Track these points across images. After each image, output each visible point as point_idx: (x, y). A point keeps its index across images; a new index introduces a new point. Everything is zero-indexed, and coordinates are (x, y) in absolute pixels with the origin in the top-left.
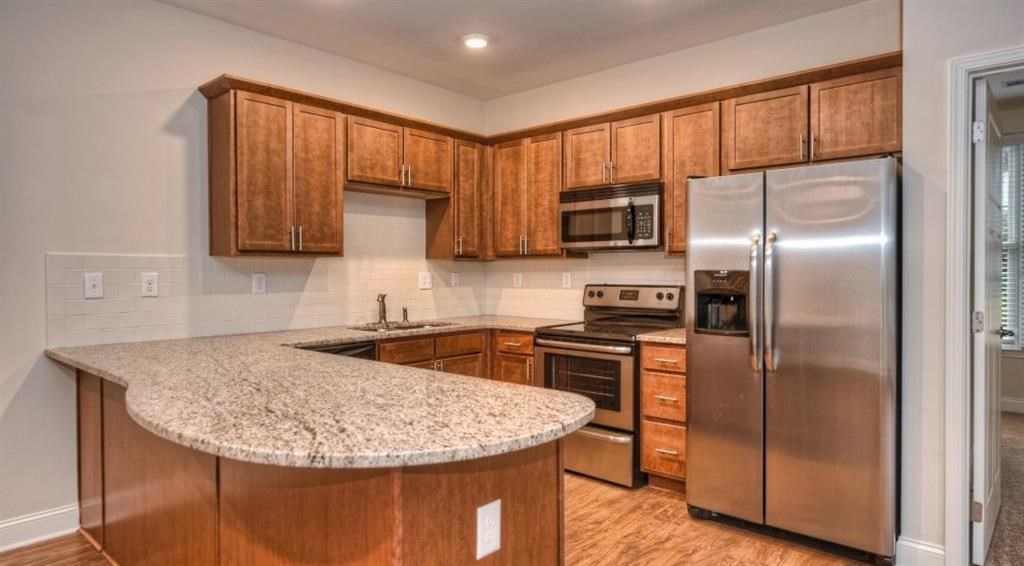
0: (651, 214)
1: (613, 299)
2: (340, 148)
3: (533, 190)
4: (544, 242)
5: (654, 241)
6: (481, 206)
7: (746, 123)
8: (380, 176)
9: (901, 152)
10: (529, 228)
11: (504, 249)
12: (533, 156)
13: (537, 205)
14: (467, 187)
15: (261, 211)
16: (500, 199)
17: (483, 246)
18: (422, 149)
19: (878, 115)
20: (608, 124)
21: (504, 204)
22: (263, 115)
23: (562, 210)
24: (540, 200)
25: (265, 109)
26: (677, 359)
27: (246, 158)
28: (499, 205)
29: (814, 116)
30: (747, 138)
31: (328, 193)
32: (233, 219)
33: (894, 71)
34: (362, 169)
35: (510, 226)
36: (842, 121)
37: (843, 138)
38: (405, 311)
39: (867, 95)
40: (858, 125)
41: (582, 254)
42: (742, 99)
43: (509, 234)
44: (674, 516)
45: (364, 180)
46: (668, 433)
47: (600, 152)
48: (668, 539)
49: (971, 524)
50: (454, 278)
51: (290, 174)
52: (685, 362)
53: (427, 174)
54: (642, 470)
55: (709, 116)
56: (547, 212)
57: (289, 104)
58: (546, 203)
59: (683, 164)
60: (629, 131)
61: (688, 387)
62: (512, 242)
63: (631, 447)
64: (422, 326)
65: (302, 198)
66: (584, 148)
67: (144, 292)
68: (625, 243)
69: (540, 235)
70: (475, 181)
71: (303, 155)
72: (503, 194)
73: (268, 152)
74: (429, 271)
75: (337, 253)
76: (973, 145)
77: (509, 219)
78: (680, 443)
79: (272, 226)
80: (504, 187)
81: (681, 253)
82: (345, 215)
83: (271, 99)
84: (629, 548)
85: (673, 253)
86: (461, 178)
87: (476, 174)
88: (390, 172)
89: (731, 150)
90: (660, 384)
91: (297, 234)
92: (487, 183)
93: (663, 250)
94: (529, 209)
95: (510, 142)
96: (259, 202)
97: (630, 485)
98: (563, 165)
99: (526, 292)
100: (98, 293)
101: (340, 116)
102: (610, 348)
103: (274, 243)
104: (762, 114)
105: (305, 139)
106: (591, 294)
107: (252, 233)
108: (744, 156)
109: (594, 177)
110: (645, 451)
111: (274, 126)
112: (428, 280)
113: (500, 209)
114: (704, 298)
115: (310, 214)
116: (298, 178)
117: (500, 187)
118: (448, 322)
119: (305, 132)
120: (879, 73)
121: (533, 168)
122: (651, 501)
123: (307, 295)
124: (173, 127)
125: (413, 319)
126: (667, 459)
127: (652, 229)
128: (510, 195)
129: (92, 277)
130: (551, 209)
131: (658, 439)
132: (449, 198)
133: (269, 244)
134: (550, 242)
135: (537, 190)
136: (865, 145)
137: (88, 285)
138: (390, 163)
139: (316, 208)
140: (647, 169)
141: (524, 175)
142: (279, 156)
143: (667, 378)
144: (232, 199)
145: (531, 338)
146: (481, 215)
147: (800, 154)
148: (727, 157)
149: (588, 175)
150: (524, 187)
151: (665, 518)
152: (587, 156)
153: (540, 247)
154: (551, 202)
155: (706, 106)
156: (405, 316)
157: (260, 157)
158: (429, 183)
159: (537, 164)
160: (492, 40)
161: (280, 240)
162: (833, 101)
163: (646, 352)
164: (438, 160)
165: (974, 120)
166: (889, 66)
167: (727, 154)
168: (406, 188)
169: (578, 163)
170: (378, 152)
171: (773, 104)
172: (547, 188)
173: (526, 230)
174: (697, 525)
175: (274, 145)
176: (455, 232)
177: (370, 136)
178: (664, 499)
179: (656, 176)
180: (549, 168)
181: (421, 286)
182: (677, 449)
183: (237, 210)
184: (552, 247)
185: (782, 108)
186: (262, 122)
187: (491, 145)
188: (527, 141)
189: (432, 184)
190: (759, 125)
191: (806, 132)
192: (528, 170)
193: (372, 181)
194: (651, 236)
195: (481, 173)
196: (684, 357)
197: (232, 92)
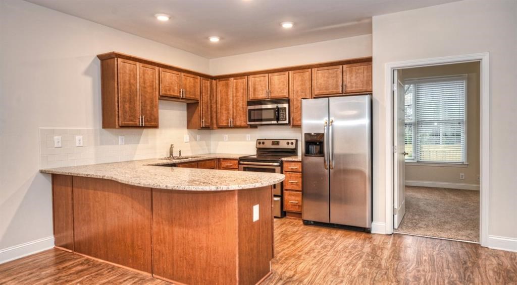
0: (286, 111)
1: (268, 145)
2: (157, 82)
3: (235, 99)
4: (240, 122)
5: (287, 122)
6: (211, 106)
7: (321, 79)
8: (172, 94)
9: (372, 91)
10: (233, 115)
11: (221, 124)
12: (234, 85)
13: (237, 106)
14: (206, 98)
15: (128, 110)
16: (219, 103)
17: (212, 123)
18: (188, 81)
19: (365, 78)
20: (267, 74)
21: (221, 105)
22: (128, 68)
23: (248, 108)
24: (238, 104)
25: (129, 65)
26: (298, 167)
27: (122, 87)
28: (219, 106)
29: (345, 77)
30: (321, 83)
31: (153, 101)
32: (117, 113)
33: (370, 63)
34: (166, 91)
35: (224, 115)
36: (354, 80)
37: (354, 85)
38: (180, 151)
39: (362, 71)
40: (359, 81)
41: (255, 127)
42: (319, 69)
43: (224, 118)
44: (297, 225)
45: (167, 95)
46: (294, 195)
47: (264, 85)
48: (297, 231)
49: (394, 215)
50: (198, 137)
51: (138, 93)
52: (301, 168)
53: (190, 92)
54: (284, 210)
55: (307, 74)
56: (241, 109)
57: (138, 64)
58: (241, 105)
59: (297, 92)
60: (276, 78)
61: (302, 177)
62: (225, 121)
63: (280, 201)
64: (187, 158)
65: (143, 104)
66: (257, 83)
67: (77, 145)
68: (275, 122)
69: (238, 119)
70: (209, 95)
71: (143, 85)
72: (221, 101)
73: (130, 84)
74: (188, 134)
75: (156, 127)
76: (393, 91)
77: (224, 112)
78: (299, 199)
79: (132, 116)
80: (222, 98)
81: (299, 126)
82: (159, 111)
83: (131, 62)
84: (284, 234)
85: (294, 126)
86: (203, 94)
87: (209, 92)
88: (176, 92)
89: (316, 87)
90: (291, 176)
91: (142, 119)
92: (213, 96)
93: (290, 125)
94: (233, 108)
95: (224, 79)
96: (127, 106)
97: (279, 216)
98: (248, 90)
99: (229, 142)
100: (60, 145)
101: (157, 68)
102: (271, 164)
103: (133, 123)
104: (326, 75)
105: (144, 79)
106: (260, 143)
107: (125, 119)
108: (320, 90)
109: (261, 95)
110: (285, 203)
111: (132, 73)
112: (188, 138)
113: (219, 107)
114: (308, 143)
115: (146, 111)
116: (141, 95)
117: (220, 98)
118: (199, 156)
119: (144, 75)
120: (366, 63)
121: (234, 90)
122: (288, 221)
123: (140, 145)
124: (87, 73)
125: (183, 155)
126: (294, 205)
127: (286, 117)
128: (224, 101)
129: (57, 138)
130: (243, 108)
131: (289, 197)
132: (198, 103)
133: (131, 123)
134: (243, 122)
135: (237, 99)
136: (361, 89)
137: (56, 141)
138: (176, 88)
139: (149, 108)
140: (283, 93)
141: (230, 93)
142: (134, 86)
143: (293, 174)
144: (116, 104)
145: (237, 162)
146: (211, 110)
147: (340, 90)
148: (314, 90)
149: (259, 95)
150: (231, 98)
151: (294, 225)
152: (259, 87)
153: (238, 124)
154: (243, 105)
155: (306, 70)
156: (180, 154)
157: (127, 87)
158: (191, 96)
159: (236, 89)
160: (221, 38)
161: (135, 122)
162: (351, 72)
163: (285, 165)
164: (195, 87)
165: (393, 83)
166: (368, 61)
167: (314, 89)
168: (182, 99)
169: (255, 90)
170: (172, 84)
171: (330, 71)
172: (241, 99)
173: (231, 116)
174: (306, 227)
175: (132, 81)
176: (201, 118)
177: (168, 76)
178: (293, 220)
179: (287, 96)
180: (242, 91)
181: (185, 141)
182: (297, 201)
183: (118, 109)
184: (243, 124)
185: (334, 73)
186: (127, 71)
187: (215, 80)
188: (231, 79)
189: (192, 97)
190: (325, 79)
191: (342, 82)
192: (233, 91)
193: (169, 96)
194: (285, 120)
195: (211, 92)
196: (301, 166)
197: (116, 59)
